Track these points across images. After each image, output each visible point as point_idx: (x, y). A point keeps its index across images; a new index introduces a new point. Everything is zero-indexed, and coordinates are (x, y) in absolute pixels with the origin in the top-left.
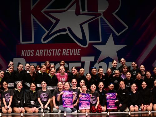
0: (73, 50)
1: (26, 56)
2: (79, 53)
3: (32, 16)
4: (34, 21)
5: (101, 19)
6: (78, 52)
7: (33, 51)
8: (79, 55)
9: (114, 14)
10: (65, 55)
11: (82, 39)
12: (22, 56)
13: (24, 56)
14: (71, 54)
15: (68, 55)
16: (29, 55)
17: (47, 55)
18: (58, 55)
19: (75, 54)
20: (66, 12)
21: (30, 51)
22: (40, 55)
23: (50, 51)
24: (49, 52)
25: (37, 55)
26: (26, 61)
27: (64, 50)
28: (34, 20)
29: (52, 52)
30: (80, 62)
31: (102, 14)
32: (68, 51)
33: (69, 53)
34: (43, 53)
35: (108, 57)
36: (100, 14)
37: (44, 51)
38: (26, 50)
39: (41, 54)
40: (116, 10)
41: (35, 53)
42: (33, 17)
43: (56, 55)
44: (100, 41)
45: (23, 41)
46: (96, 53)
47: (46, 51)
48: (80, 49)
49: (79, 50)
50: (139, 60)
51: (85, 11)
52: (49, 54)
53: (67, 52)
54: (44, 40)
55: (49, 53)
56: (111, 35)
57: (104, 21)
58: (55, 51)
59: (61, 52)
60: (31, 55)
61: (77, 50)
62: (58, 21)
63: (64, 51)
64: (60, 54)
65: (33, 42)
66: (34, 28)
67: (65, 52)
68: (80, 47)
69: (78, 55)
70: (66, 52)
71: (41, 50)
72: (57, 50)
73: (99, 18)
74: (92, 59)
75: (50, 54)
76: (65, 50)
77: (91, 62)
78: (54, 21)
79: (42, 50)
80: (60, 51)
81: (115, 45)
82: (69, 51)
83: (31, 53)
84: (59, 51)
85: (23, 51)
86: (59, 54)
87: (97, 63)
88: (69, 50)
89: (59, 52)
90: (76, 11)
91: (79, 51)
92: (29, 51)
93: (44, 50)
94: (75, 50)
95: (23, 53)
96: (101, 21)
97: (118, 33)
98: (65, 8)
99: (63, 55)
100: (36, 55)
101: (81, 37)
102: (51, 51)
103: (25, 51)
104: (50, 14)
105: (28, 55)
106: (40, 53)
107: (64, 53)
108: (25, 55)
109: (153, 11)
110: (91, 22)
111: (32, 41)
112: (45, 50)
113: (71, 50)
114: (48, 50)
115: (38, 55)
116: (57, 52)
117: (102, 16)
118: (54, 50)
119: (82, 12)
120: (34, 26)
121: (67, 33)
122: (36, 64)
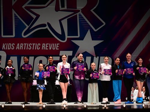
0: (52, 44)
1: (6, 49)
2: (58, 48)
3: (13, 10)
4: (16, 16)
5: (80, 15)
6: (57, 46)
7: (13, 45)
8: (58, 49)
9: (92, 11)
10: (44, 49)
11: (61, 34)
12: (3, 49)
13: (5, 49)
14: (50, 49)
15: (48, 49)
16: (9, 48)
17: (27, 49)
18: (38, 49)
19: (54, 48)
20: (46, 8)
21: (11, 44)
22: (20, 49)
23: (30, 45)
24: (29, 46)
25: (18, 49)
26: (7, 54)
27: (43, 44)
28: (15, 14)
29: (32, 46)
30: (58, 56)
31: (81, 11)
32: (48, 45)
33: (48, 48)
34: (24, 47)
35: (86, 52)
36: (79, 11)
37: (24, 45)
38: (7, 44)
39: (21, 47)
40: (94, 7)
41: (15, 46)
42: (14, 12)
43: (36, 49)
44: (78, 36)
45: (4, 35)
46: (74, 48)
47: (26, 45)
48: (59, 44)
49: (57, 44)
50: (115, 55)
51: (64, 7)
52: (29, 48)
53: (47, 46)
54: (25, 35)
55: (29, 47)
56: (89, 31)
57: (83, 17)
58: (35, 45)
59: (41, 46)
60: (12, 48)
61: (55, 44)
62: (38, 16)
64: (39, 48)
65: (14, 36)
66: (15, 23)
67: (45, 46)
68: (59, 42)
69: (57, 49)
70: (45, 47)
71: (21, 44)
72: (36, 44)
73: (78, 14)
74: (70, 53)
75: (30, 48)
76: (45, 44)
77: (69, 56)
78: (34, 17)
79: (23, 44)
80: (40, 45)
81: (93, 40)
83: (12, 47)
84: (39, 45)
85: (4, 44)
86: (38, 48)
87: (75, 57)
88: (48, 44)
90: (55, 7)
92: (10, 45)
94: (54, 44)
95: (4, 46)
96: (79, 17)
97: (96, 29)
98: (45, 4)
99: (42, 49)
100: (16, 49)
102: (31, 45)
104: (31, 9)
105: (8, 49)
106: (21, 46)
107: (43, 48)
108: (6, 48)
109: (130, 8)
110: (70, 18)
111: (13, 35)
112: (25, 44)
113: (50, 44)
114: (28, 44)
115: (19, 49)
116: (37, 46)
117: (80, 13)
118: (34, 44)
119: (61, 9)
120: (15, 21)
121: (47, 29)
122: (17, 57)
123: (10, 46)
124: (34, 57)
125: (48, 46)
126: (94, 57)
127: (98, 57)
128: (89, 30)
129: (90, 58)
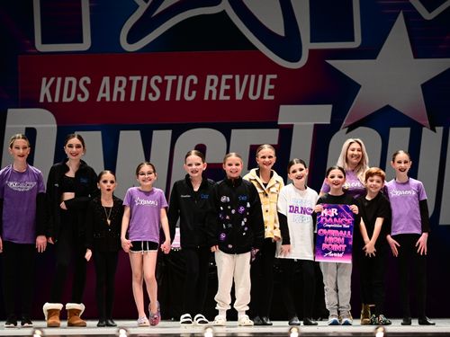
0: (246, 77)
1: (57, 100)
2: (271, 92)
7: (85, 82)
8: (272, 97)
10: (214, 98)
11: (282, 33)
12: (42, 100)
13: (50, 100)
14: (239, 96)
15: (228, 98)
16: (69, 96)
17: (143, 99)
18: (187, 98)
19: (255, 94)
21: (74, 80)
22: (115, 99)
23: (156, 81)
24: (151, 88)
25: (103, 99)
26: (58, 123)
27: (209, 78)
29: (162, 86)
30: (274, 125)
32: (228, 82)
33: (231, 92)
34: (128, 90)
35: (388, 108)
37: (129, 83)
38: (59, 79)
39: (119, 93)
41: (94, 89)
43: (178, 98)
44: (356, 43)
45: (44, 42)
46: (339, 93)
47: (140, 83)
48: (275, 76)
49: (269, 77)
52: (150, 95)
53: (224, 87)
54: (131, 40)
55: (149, 90)
56: (400, 18)
58: (175, 83)
59: (200, 87)
60: (79, 96)
61: (261, 77)
63: (212, 81)
64: (194, 93)
65: (86, 45)
67: (215, 88)
68: (274, 68)
69: (266, 97)
70: (218, 88)
71: (118, 79)
72: (181, 78)
74: (323, 114)
75: (154, 95)
76: (215, 78)
77: (317, 128)
79: (124, 79)
80: (195, 82)
81: (416, 56)
82: (231, 82)
83: (79, 91)
84: (192, 81)
85: (44, 80)
86: (190, 94)
87: (343, 131)
88: (230, 77)
89: (192, 87)
91: (271, 84)
92: (71, 83)
93: (131, 78)
94: (253, 77)
95: (45, 90)
97: (430, 12)
99: (206, 98)
100: (99, 100)
101: (278, 27)
102: (160, 80)
103: (55, 82)
105: (65, 99)
106: (116, 89)
107: (211, 92)
108: (53, 97)
111: (81, 42)
112: (135, 79)
113: (237, 77)
114: (146, 78)
115: (108, 99)
116: (182, 88)
118: (170, 79)
121: (224, 12)
122: (99, 133)
123: (73, 89)
124: (170, 132)
125: (228, 87)
126: (424, 129)
127: (440, 130)
128: (401, 15)
129: (406, 131)
